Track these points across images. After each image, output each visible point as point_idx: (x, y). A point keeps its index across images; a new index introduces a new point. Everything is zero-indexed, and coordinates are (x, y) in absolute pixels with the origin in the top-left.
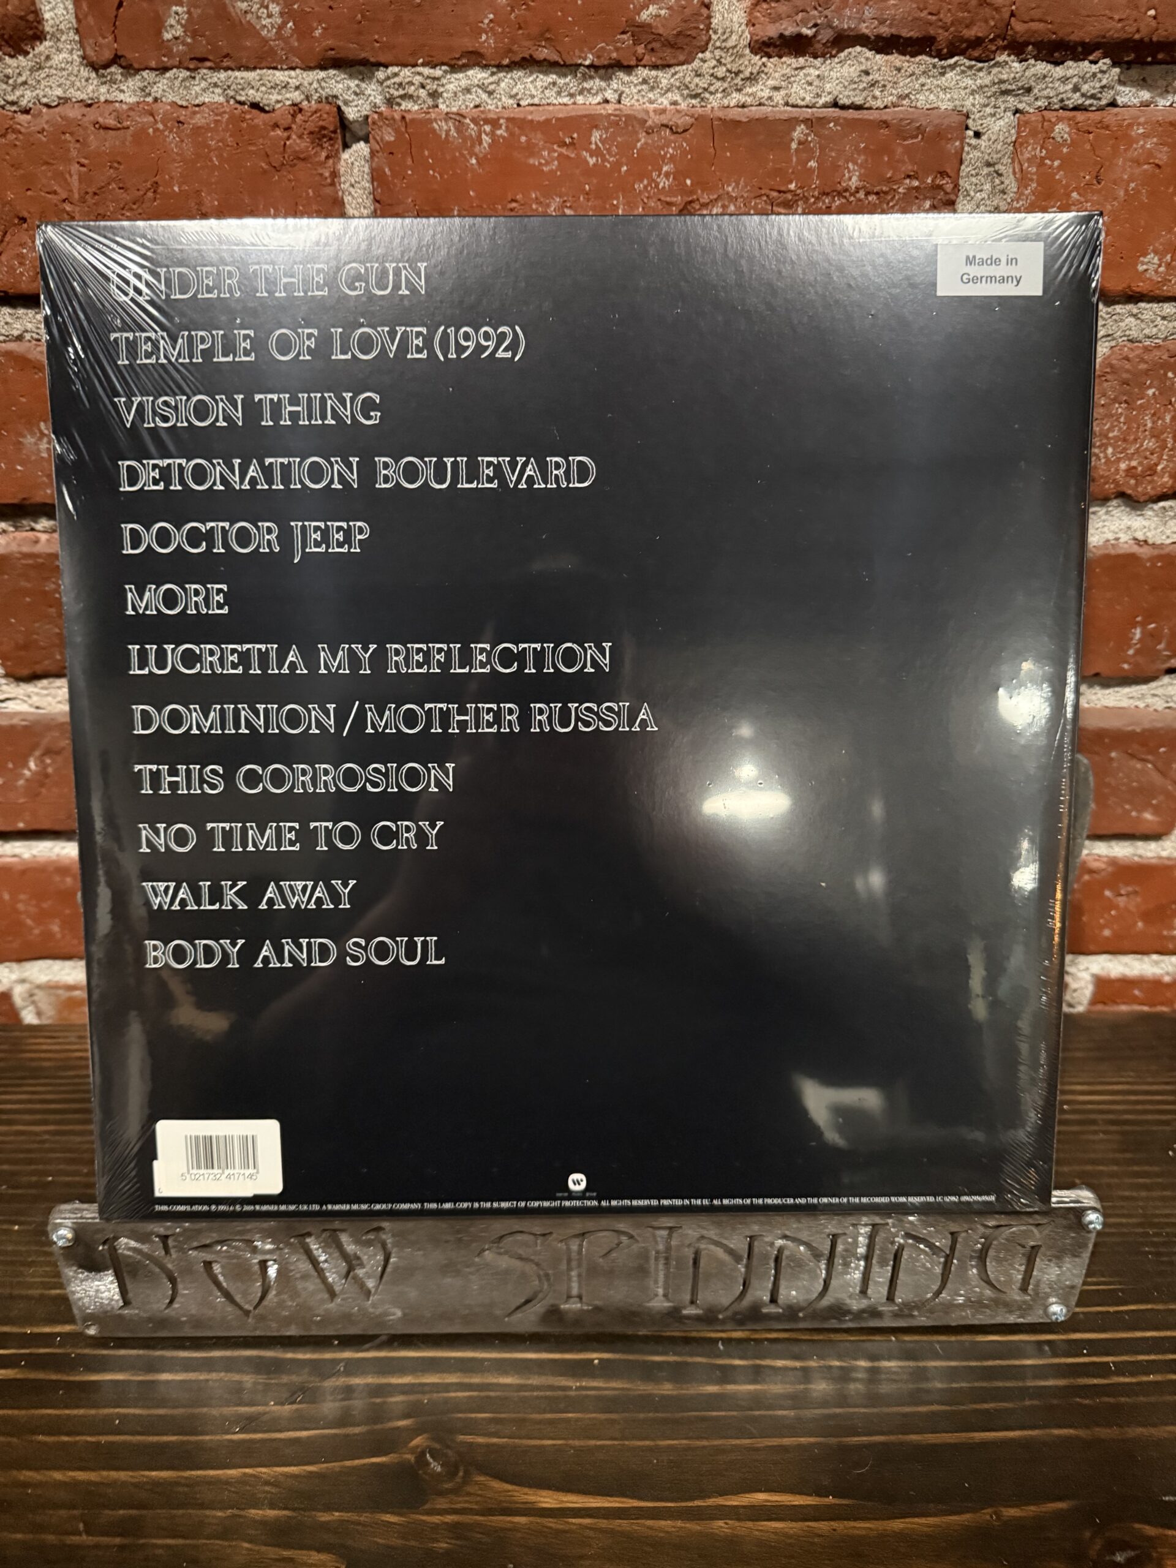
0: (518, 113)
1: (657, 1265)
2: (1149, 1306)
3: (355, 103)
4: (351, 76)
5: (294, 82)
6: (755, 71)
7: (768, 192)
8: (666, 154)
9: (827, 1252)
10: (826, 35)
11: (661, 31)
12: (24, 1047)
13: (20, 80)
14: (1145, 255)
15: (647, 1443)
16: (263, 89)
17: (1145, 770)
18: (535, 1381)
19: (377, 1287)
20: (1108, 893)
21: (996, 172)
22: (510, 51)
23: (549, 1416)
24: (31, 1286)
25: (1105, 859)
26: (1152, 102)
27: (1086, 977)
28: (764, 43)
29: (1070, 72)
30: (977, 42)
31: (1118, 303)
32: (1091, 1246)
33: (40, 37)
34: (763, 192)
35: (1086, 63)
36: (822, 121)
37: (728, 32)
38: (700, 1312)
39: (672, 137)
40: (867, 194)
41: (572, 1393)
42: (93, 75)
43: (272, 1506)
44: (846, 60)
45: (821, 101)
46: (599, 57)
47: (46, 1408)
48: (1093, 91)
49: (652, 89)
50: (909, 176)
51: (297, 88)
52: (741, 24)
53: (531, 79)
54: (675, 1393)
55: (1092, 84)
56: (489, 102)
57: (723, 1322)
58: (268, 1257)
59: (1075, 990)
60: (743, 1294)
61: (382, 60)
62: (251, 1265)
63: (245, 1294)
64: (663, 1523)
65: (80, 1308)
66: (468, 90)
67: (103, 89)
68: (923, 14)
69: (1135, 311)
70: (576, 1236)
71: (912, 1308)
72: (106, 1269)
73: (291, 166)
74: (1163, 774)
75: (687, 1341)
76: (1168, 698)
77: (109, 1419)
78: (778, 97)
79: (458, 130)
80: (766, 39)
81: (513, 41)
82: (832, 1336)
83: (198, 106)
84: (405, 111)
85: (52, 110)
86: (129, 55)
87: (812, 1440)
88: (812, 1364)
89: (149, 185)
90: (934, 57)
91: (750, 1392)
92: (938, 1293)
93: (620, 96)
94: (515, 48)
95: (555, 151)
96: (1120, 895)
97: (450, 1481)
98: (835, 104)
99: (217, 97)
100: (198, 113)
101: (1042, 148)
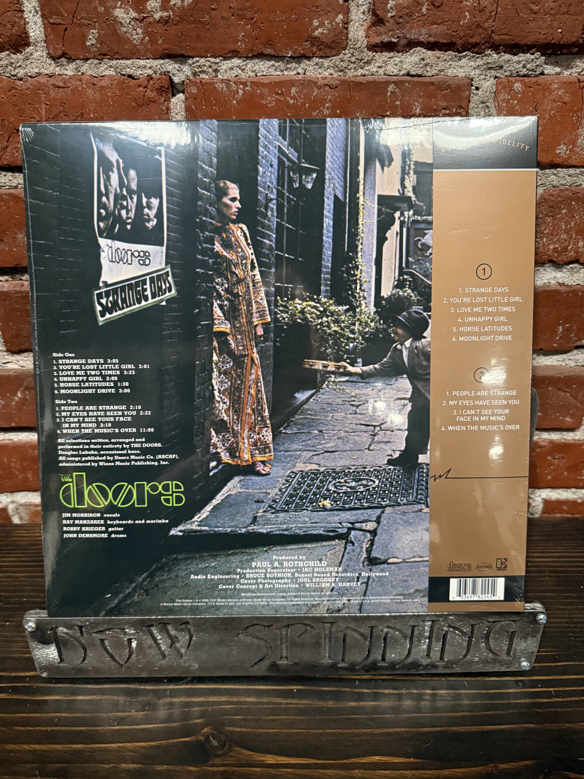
0: (256, 79)
1: (325, 641)
2: (572, 663)
3: (178, 75)
4: (176, 62)
5: (149, 65)
6: (369, 59)
8: (327, 98)
9: (410, 635)
10: (404, 42)
11: (324, 40)
12: (13, 535)
13: (19, 64)
14: (560, 145)
15: (320, 731)
16: (134, 68)
17: (566, 396)
18: (265, 700)
19: (186, 653)
20: (549, 458)
21: (487, 106)
22: (252, 50)
23: (271, 717)
24: (14, 652)
25: (547, 441)
26: (561, 73)
27: (539, 499)
28: (374, 46)
29: (521, 59)
30: (476, 45)
31: (547, 168)
32: (541, 632)
33: (28, 44)
35: (529, 54)
36: (402, 82)
37: (356, 41)
38: (346, 665)
39: (330, 90)
41: (282, 706)
42: (53, 62)
43: (133, 763)
44: (413, 54)
45: (402, 73)
46: (294, 53)
47: (20, 713)
48: (532, 68)
49: (320, 68)
50: (444, 109)
51: (150, 68)
52: (362, 37)
53: (262, 63)
54: (334, 706)
55: (532, 64)
56: (242, 74)
57: (359, 670)
58: (132, 637)
59: (534, 507)
60: (368, 656)
61: (190, 54)
62: (124, 641)
63: (120, 656)
64: (328, 771)
65: (38, 663)
66: (232, 69)
67: (58, 69)
68: (450, 31)
69: (555, 172)
70: (285, 627)
71: (452, 664)
72: (52, 643)
73: (147, 105)
74: (575, 398)
75: (341, 680)
76: (576, 361)
77: (53, 718)
78: (381, 71)
79: (227, 88)
80: (374, 44)
81: (253, 45)
82: (413, 678)
83: (103, 76)
84: (202, 78)
85: (33, 79)
86: (70, 53)
87: (403, 729)
88: (403, 692)
89: (79, 114)
90: (456, 52)
91: (372, 706)
92: (465, 656)
93: (305, 71)
94: (255, 49)
95: (274, 97)
96: (555, 459)
97: (222, 750)
98: (408, 74)
99: (112, 72)
100: (103, 80)
101: (508, 94)
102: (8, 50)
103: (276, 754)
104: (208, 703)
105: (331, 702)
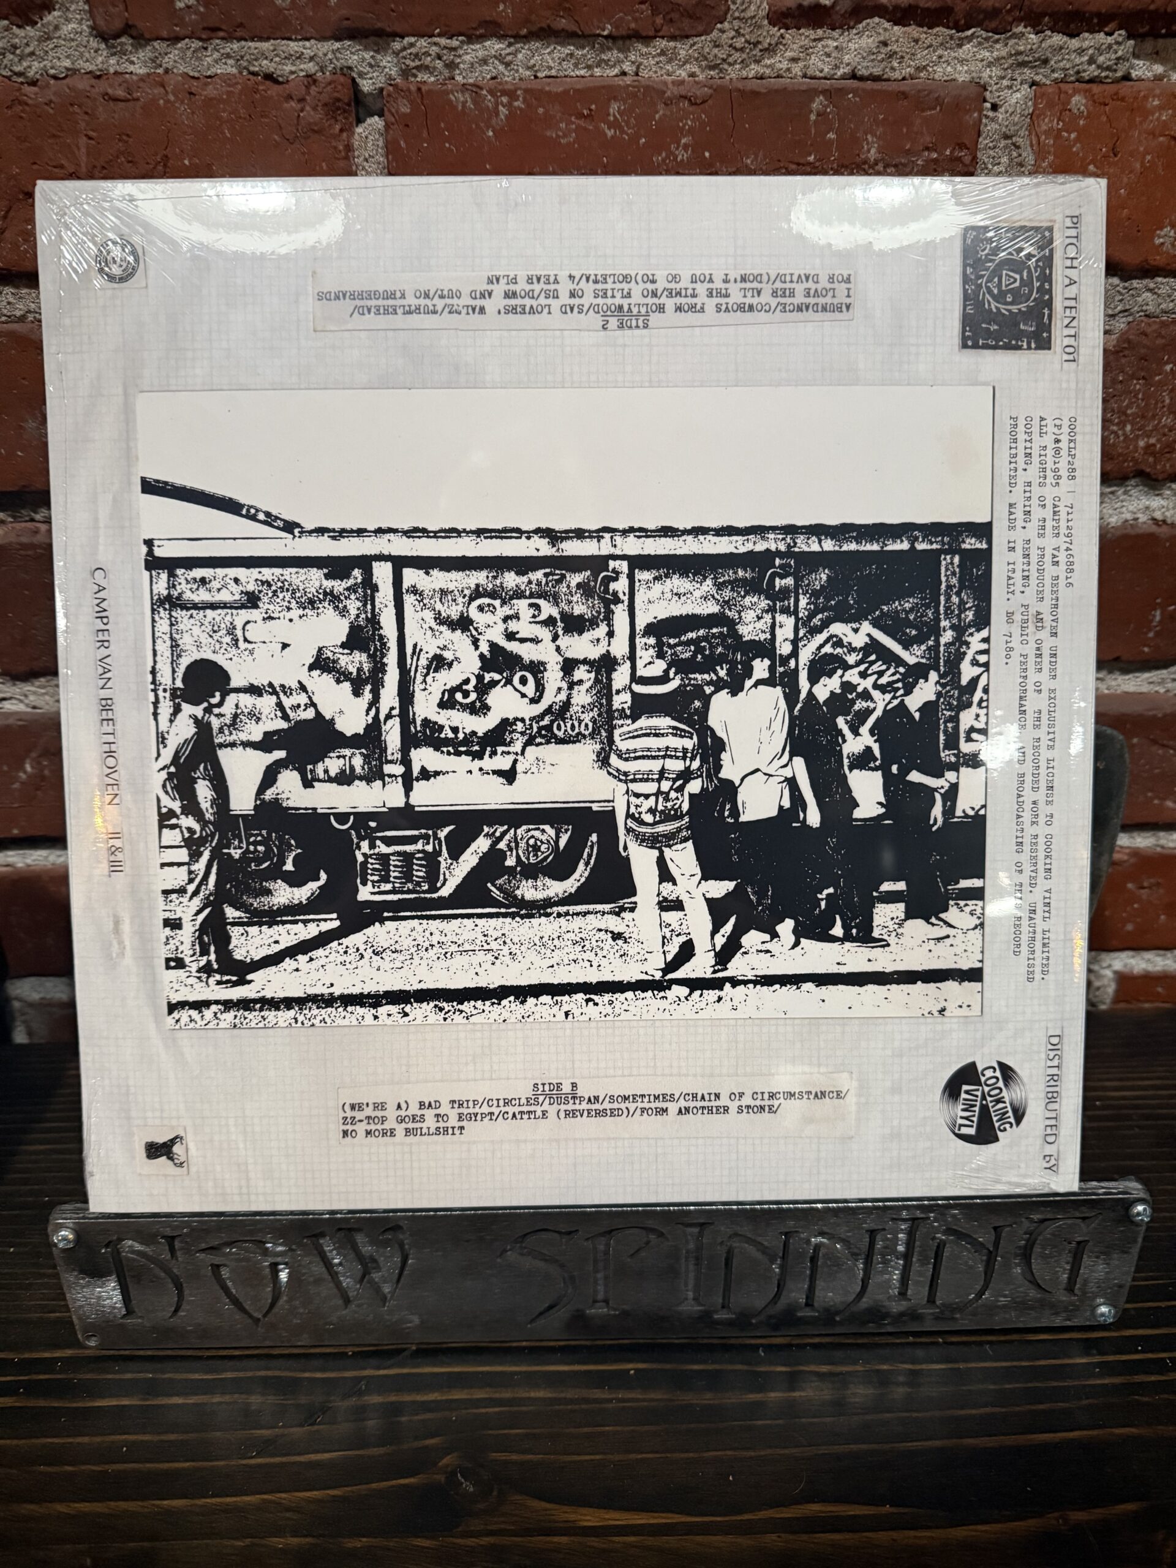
0: (536, 85)
1: (687, 1265)
3: (370, 75)
4: (366, 49)
5: (308, 53)
6: (773, 42)
7: (787, 164)
8: (684, 126)
9: (865, 1250)
10: (844, 6)
11: (680, 1)
12: (16, 1066)
13: (28, 50)
14: (1161, 229)
15: (691, 1455)
16: (277, 59)
17: (1167, 756)
18: (570, 1394)
19: (393, 1293)
20: (1130, 886)
21: (1014, 144)
22: (528, 20)
23: (586, 1430)
24: (28, 1310)
25: (1127, 851)
26: (1164, 76)
27: (1108, 973)
28: (782, 14)
29: (1086, 44)
30: (995, 13)
31: (1136, 278)
32: (1140, 1240)
33: (49, 8)
34: (782, 164)
35: (1102, 34)
36: (842, 92)
37: (747, 2)
38: (732, 1316)
39: (691, 109)
40: (886, 166)
41: (607, 1406)
42: (103, 46)
43: (295, 1534)
44: (864, 32)
45: (840, 73)
46: (617, 28)
47: (46, 1436)
48: (1108, 63)
49: (670, 61)
50: (927, 149)
51: (312, 59)
53: (548, 50)
54: (715, 1402)
55: (1108, 56)
56: (507, 73)
57: (757, 1327)
58: (278, 1260)
59: (1098, 989)
60: (777, 1296)
61: (399, 30)
62: (261, 1269)
63: (254, 1300)
64: (712, 1538)
65: (80, 1317)
66: (484, 61)
67: (113, 61)
69: (1152, 285)
70: (603, 1234)
71: (953, 1311)
72: (109, 1273)
73: (306, 138)
75: (727, 1348)
77: (116, 1446)
78: (797, 69)
79: (475, 102)
80: (784, 9)
81: (531, 11)
83: (210, 77)
84: (421, 82)
85: (59, 82)
86: (140, 24)
87: (863, 1447)
88: (858, 1369)
89: (158, 158)
90: (951, 29)
92: (981, 1294)
93: (638, 68)
94: (533, 17)
95: (573, 123)
96: (1143, 888)
97: (484, 1501)
98: (854, 76)
99: (228, 68)
100: (209, 83)
101: (1059, 120)
102: (6, 18)
103: (600, 1507)
104: (450, 1405)
105: (709, 1395)
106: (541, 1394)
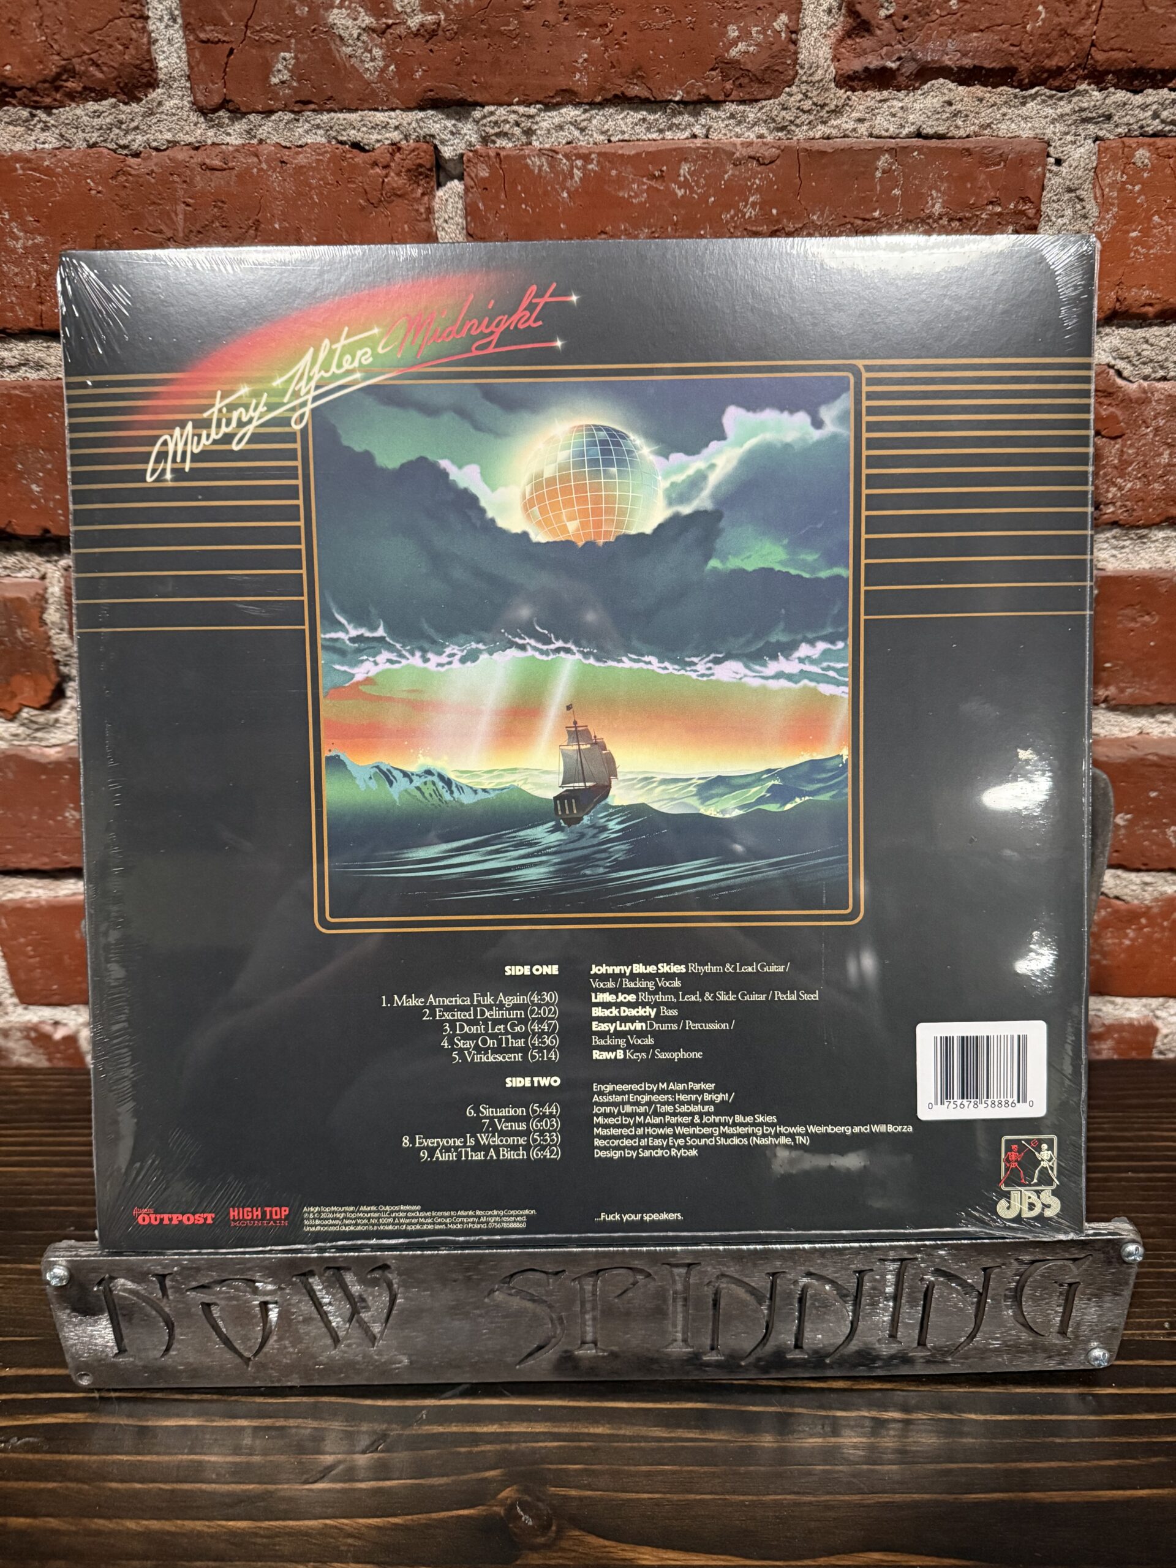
0: (609, 148)
3: (451, 142)
4: (448, 117)
5: (394, 123)
6: (840, 104)
7: (852, 220)
8: (753, 184)
10: (910, 68)
11: (749, 67)
13: (133, 125)
15: (750, 1497)
16: (364, 129)
18: (628, 1431)
21: (1078, 197)
22: (602, 89)
23: (644, 1468)
28: (849, 77)
29: (1150, 100)
30: (1059, 71)
33: (153, 84)
34: (847, 220)
35: (1166, 90)
36: (907, 150)
37: (814, 67)
39: (759, 169)
40: (951, 220)
41: (666, 1444)
42: (202, 119)
43: (356, 1561)
44: (928, 92)
45: (905, 132)
46: (688, 93)
47: (116, 1453)
48: (1172, 117)
49: (739, 123)
50: (991, 203)
51: (396, 128)
52: (826, 60)
53: (622, 116)
54: (775, 1445)
55: (1171, 111)
56: (581, 138)
59: (1166, 1036)
61: (478, 98)
66: (560, 127)
67: (211, 133)
68: (1007, 44)
73: (389, 203)
75: (785, 1390)
78: (863, 129)
79: (551, 166)
80: (851, 73)
81: (606, 79)
83: (301, 146)
84: (500, 148)
85: (161, 154)
86: (237, 99)
87: (927, 1496)
88: (919, 1416)
89: (250, 222)
90: (1016, 88)
93: (708, 130)
94: (608, 86)
95: (644, 184)
97: (543, 1536)
98: (919, 134)
99: (319, 138)
100: (301, 153)
101: (1123, 173)
102: (114, 96)
103: (658, 1547)
104: (507, 1437)
105: (770, 1438)
106: (599, 1430)
